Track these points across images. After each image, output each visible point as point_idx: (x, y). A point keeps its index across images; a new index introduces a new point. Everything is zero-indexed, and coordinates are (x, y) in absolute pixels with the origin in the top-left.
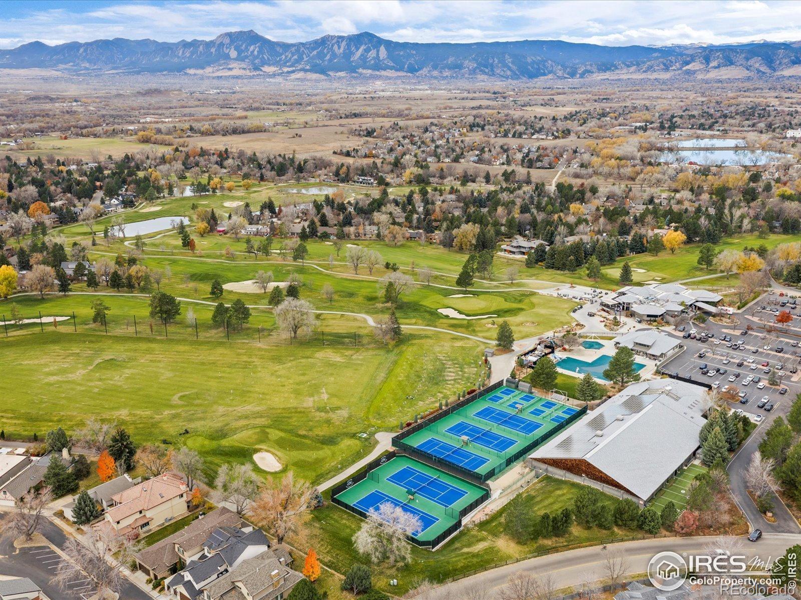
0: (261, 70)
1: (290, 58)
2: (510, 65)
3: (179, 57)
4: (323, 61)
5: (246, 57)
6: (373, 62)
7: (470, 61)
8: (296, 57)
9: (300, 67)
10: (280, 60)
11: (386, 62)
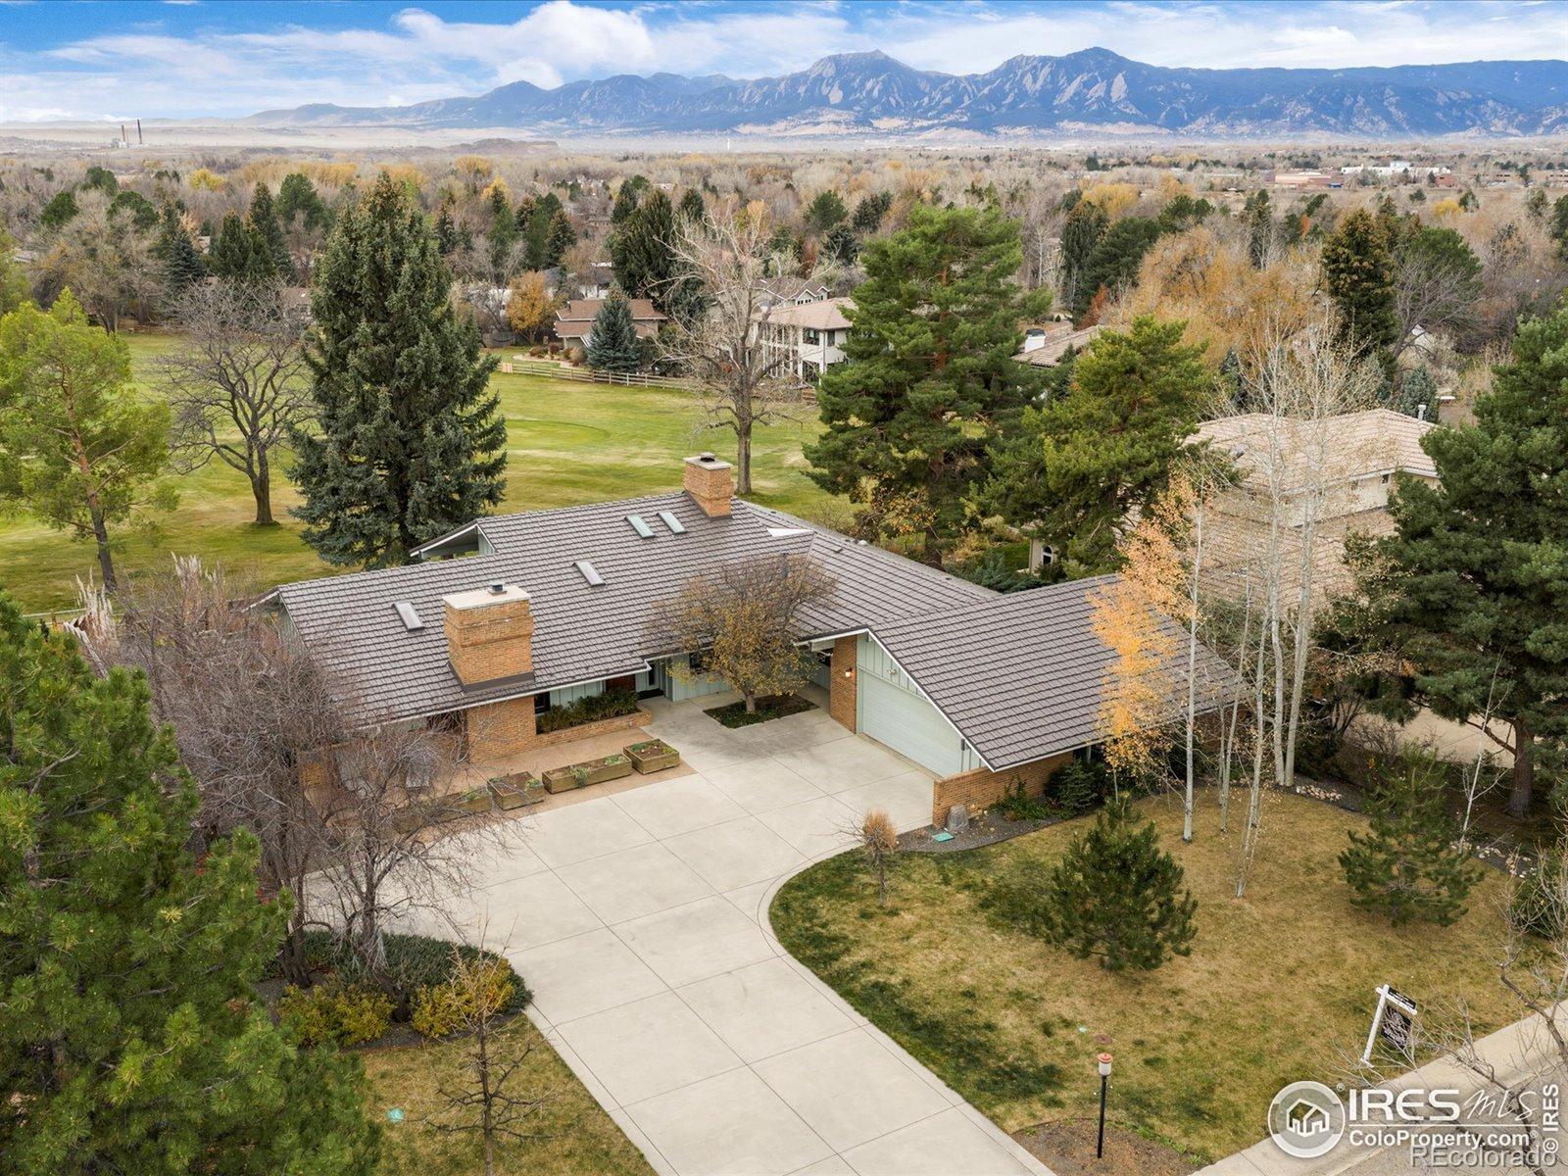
0: (871, 125)
1: (938, 103)
2: (1392, 109)
3: (741, 104)
4: (999, 106)
5: (857, 101)
6: (1095, 107)
7: (1299, 102)
8: (948, 100)
9: (952, 118)
10: (919, 106)
11: (1121, 107)
